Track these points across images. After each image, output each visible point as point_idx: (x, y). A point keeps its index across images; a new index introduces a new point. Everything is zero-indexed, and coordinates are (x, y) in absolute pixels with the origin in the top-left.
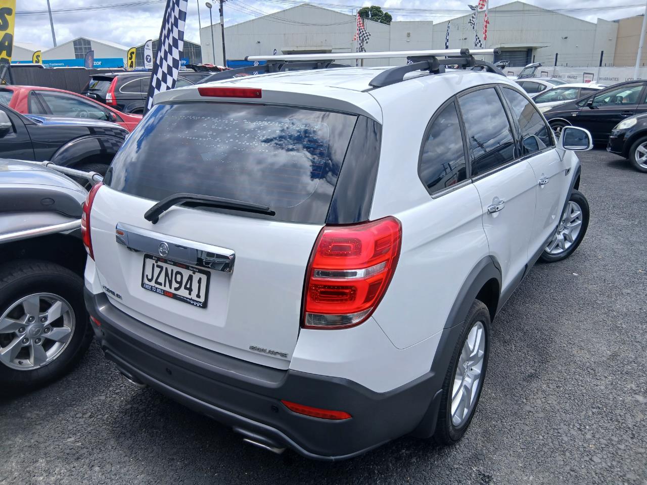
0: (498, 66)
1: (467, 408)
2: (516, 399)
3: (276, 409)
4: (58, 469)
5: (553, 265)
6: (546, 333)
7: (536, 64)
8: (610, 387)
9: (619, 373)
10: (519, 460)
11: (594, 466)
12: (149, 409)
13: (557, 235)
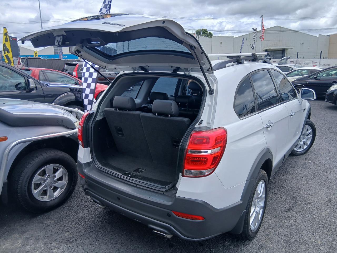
0: (268, 58)
1: (257, 223)
2: (281, 220)
3: (169, 215)
4: (62, 247)
5: (298, 157)
6: (296, 189)
7: (287, 57)
8: (328, 215)
9: (332, 208)
10: (283, 248)
11: (320, 251)
12: (103, 221)
13: (300, 142)
